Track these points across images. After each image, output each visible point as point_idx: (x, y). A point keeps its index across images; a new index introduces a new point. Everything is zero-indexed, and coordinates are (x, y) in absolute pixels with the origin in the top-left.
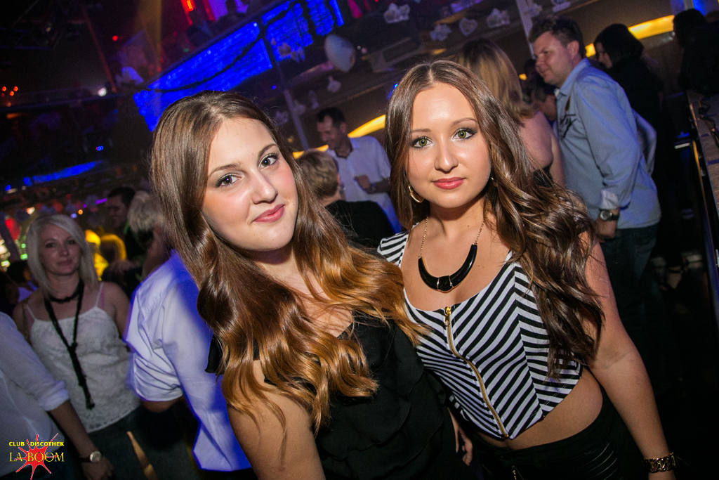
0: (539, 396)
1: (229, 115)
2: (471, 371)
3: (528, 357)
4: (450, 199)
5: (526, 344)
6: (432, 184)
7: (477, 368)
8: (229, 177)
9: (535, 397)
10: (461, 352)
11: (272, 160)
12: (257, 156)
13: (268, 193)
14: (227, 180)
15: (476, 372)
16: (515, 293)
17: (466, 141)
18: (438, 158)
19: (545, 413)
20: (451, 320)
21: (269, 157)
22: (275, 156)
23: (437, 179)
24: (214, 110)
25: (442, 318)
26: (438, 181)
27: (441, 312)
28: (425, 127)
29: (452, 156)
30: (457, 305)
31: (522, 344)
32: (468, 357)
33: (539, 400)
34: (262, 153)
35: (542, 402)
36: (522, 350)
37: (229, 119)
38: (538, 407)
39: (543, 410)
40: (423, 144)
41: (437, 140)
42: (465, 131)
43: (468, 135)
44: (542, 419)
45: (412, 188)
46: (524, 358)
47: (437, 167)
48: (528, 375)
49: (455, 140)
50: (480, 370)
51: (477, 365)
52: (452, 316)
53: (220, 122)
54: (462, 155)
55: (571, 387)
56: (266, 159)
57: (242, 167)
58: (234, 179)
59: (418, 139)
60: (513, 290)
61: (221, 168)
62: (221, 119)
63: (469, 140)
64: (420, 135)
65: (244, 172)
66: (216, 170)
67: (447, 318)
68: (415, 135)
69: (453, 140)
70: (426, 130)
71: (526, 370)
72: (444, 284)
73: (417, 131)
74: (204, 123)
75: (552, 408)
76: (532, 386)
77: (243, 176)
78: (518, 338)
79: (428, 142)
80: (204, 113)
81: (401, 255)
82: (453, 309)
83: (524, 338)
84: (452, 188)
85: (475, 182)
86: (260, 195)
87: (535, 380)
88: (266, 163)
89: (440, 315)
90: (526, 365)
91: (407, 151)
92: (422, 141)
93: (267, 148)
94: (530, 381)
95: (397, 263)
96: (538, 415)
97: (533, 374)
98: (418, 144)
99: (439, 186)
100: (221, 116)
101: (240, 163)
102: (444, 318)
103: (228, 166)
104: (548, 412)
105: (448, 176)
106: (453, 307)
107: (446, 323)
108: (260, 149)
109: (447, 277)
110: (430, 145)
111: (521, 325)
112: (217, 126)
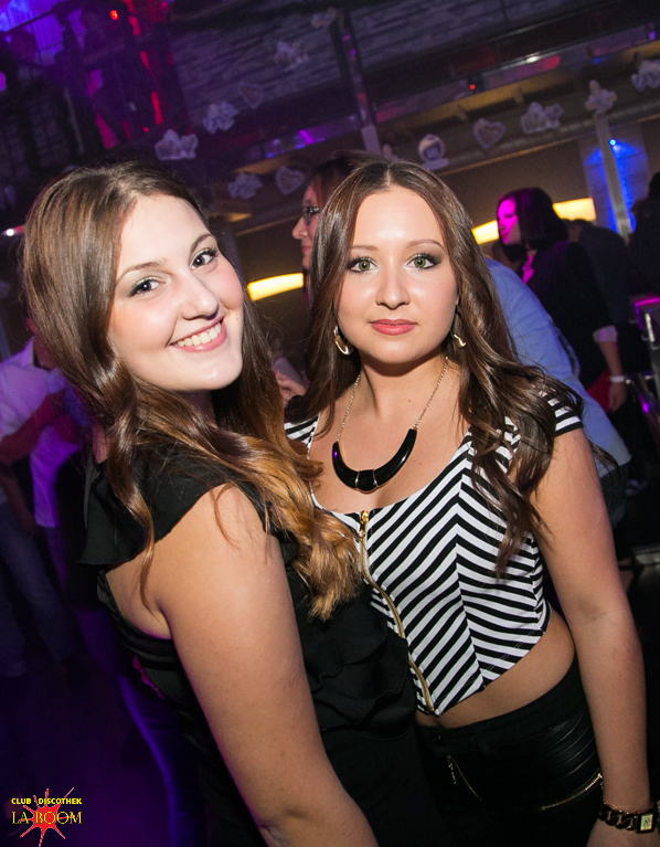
0: (480, 657)
1: (144, 191)
2: (388, 609)
3: (464, 598)
4: (391, 349)
5: (462, 578)
6: (369, 326)
7: (396, 606)
8: (147, 282)
9: (473, 658)
10: (376, 577)
11: (207, 258)
12: (188, 249)
13: (207, 305)
14: (143, 287)
15: (395, 613)
16: (457, 505)
17: (424, 272)
18: (383, 289)
19: (487, 681)
20: (367, 530)
21: (204, 253)
22: (212, 253)
23: (376, 319)
24: (123, 186)
25: (356, 526)
26: (378, 322)
27: (355, 516)
28: (370, 242)
29: (402, 289)
30: (378, 510)
31: (457, 577)
32: (384, 587)
33: (480, 662)
34: (195, 246)
35: (483, 665)
36: (455, 586)
37: (146, 198)
38: (477, 673)
39: (484, 678)
40: (365, 268)
41: (384, 264)
42: (425, 258)
43: (428, 264)
44: (481, 689)
45: (340, 332)
46: (459, 598)
47: (380, 300)
48: (464, 626)
49: (410, 269)
50: (399, 610)
51: (397, 601)
52: (370, 525)
53: (134, 201)
54: (416, 291)
55: (528, 646)
56: (200, 257)
57: (168, 267)
58: (153, 285)
59: (358, 260)
60: (456, 500)
61: (137, 268)
62: (134, 198)
63: (429, 271)
64: (362, 253)
65: (170, 274)
66: (128, 271)
67: (363, 527)
68: (356, 253)
69: (407, 268)
70: (371, 248)
71: (461, 617)
72: (366, 481)
73: (359, 247)
74: (110, 204)
75: (497, 675)
76: (468, 642)
77: (169, 280)
78: (452, 568)
79: (371, 266)
80: (108, 191)
81: (313, 430)
82: (371, 515)
83: (460, 569)
84: (396, 334)
85: (430, 330)
86: (196, 308)
87: (474, 633)
88: (199, 262)
89: (354, 521)
90: (461, 610)
91: (342, 275)
92: (364, 264)
93: (201, 239)
94: (466, 633)
95: (306, 441)
96: (478, 683)
97: (471, 625)
98: (357, 267)
99: (377, 330)
100: (133, 194)
101: (166, 261)
102: (359, 525)
103: (148, 265)
104: (491, 681)
105: (393, 316)
106: (371, 512)
107: (360, 534)
108: (193, 240)
109: (371, 471)
110: (373, 270)
111: (459, 550)
112: (130, 206)
